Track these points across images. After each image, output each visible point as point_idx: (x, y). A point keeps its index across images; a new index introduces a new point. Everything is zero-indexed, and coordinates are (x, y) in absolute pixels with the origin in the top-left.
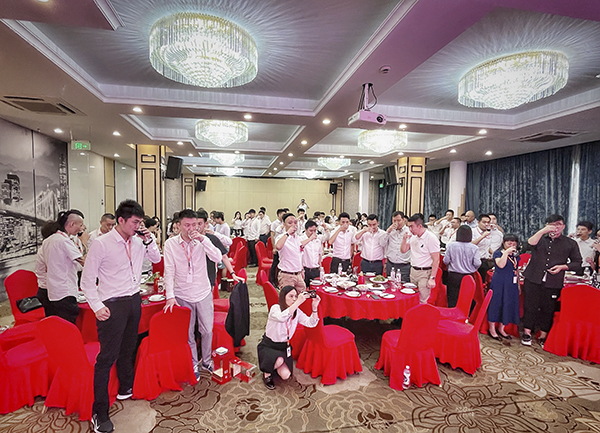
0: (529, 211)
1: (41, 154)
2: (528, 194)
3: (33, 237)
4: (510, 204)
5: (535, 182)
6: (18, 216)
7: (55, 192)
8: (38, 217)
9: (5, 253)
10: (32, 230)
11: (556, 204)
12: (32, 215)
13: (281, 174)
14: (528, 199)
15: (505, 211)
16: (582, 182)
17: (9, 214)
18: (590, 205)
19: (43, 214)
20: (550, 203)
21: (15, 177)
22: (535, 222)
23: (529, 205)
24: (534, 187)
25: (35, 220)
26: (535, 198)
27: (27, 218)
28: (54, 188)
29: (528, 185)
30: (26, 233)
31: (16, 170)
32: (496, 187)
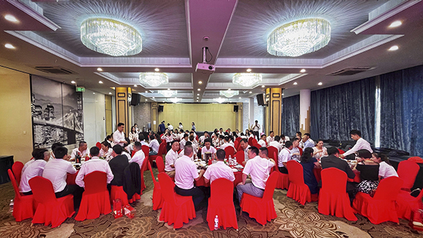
0: (350, 121)
1: (66, 94)
2: (349, 109)
3: (61, 137)
4: (339, 116)
5: (353, 101)
6: (53, 126)
7: (75, 114)
8: (65, 126)
9: (45, 145)
10: (61, 133)
11: (367, 116)
12: (61, 125)
13: (203, 101)
14: (349, 113)
15: (336, 121)
16: (382, 101)
17: (48, 125)
18: (388, 116)
19: (68, 125)
20: (363, 115)
21: (52, 107)
22: (354, 127)
23: (350, 117)
24: (353, 104)
25: (63, 128)
26: (354, 111)
27: (58, 127)
28: (74, 112)
29: (349, 103)
30: (58, 135)
31: (53, 102)
32: (330, 105)
